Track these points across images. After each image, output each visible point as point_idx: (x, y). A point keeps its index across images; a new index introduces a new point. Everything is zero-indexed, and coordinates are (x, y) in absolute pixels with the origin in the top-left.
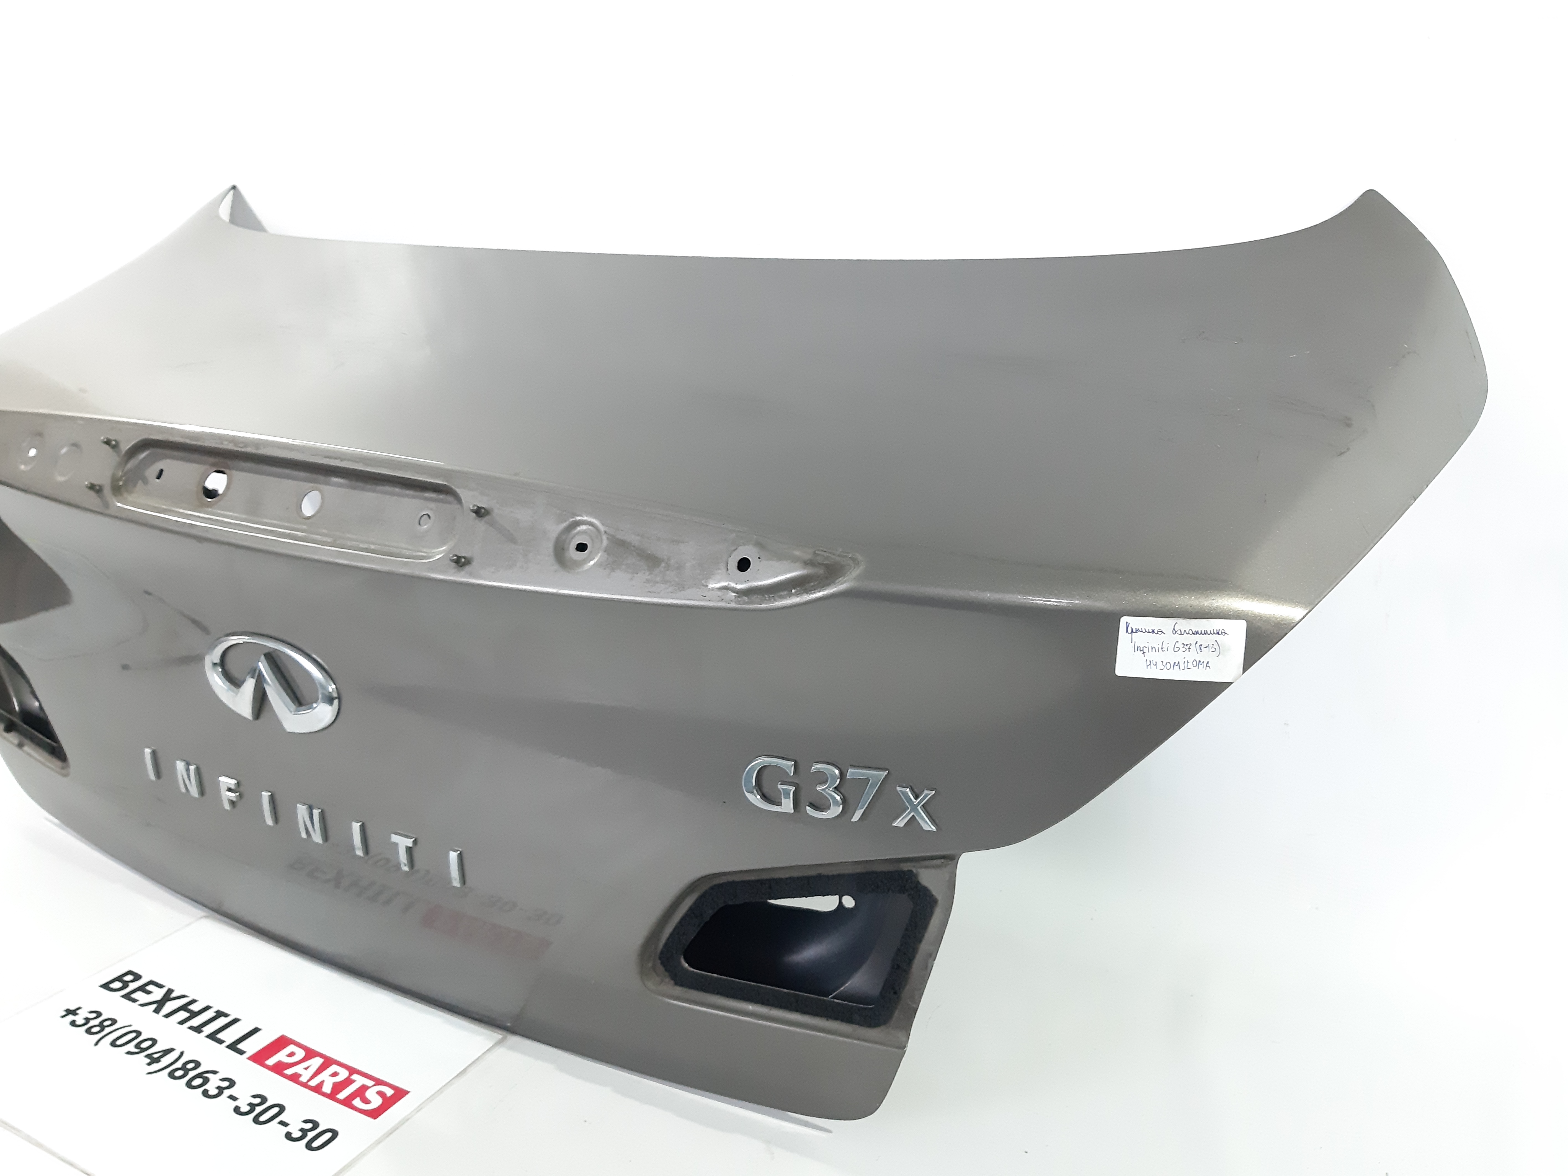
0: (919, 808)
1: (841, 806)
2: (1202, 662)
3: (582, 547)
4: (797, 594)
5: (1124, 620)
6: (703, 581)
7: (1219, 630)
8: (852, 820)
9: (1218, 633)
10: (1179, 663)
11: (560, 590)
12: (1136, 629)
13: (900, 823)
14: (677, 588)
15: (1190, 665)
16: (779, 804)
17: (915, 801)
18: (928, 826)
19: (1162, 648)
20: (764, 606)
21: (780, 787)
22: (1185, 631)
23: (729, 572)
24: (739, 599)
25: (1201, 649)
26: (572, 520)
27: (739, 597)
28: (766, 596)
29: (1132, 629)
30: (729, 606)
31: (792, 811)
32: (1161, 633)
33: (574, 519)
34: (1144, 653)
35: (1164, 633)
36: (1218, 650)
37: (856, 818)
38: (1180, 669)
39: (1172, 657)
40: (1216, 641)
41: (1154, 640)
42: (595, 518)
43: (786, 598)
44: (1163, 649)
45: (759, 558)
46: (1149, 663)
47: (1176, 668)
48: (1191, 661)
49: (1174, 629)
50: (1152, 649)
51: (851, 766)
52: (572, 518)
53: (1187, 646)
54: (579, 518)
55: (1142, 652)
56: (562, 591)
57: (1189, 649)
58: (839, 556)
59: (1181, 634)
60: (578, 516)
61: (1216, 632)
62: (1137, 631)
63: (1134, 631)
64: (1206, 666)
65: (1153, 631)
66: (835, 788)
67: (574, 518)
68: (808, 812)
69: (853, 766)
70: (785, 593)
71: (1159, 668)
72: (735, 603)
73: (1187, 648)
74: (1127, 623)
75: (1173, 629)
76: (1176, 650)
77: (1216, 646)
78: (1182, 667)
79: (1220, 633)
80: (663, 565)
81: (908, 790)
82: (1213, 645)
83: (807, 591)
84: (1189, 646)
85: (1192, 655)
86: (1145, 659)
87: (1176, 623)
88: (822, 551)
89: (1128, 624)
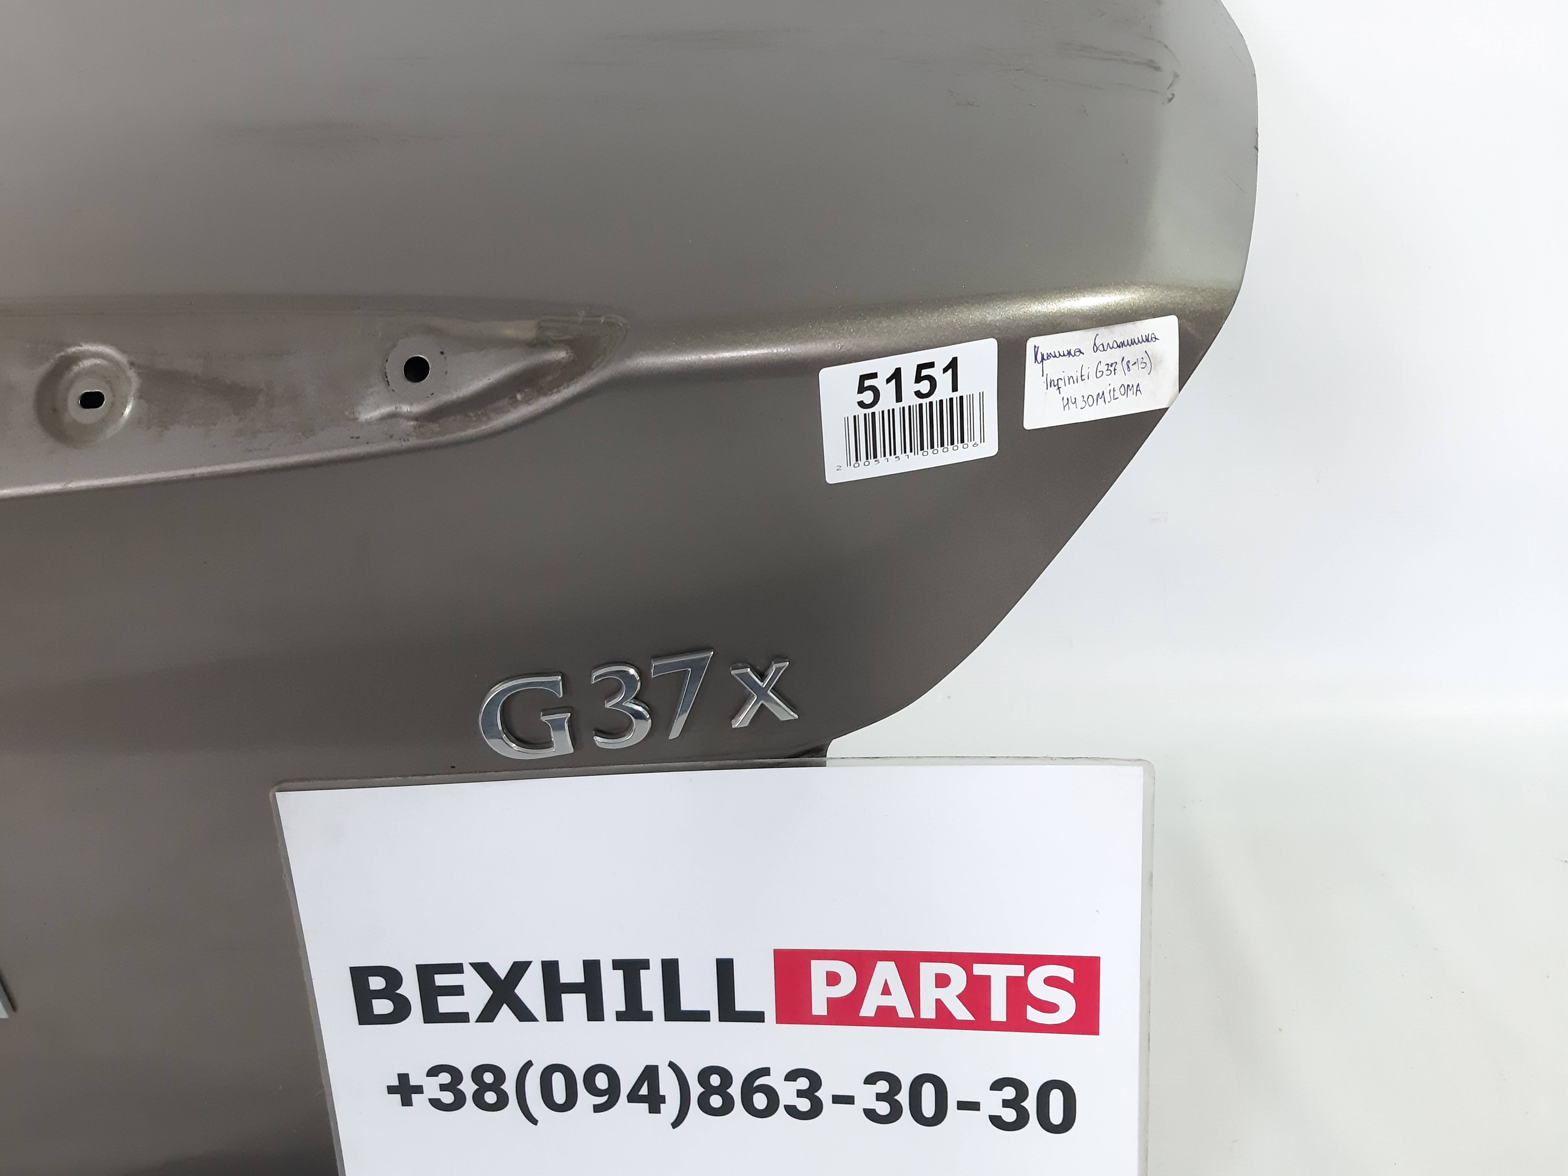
0: (769, 692)
1: (650, 721)
2: (1131, 386)
3: (91, 400)
4: (527, 401)
5: (1031, 343)
6: (347, 413)
7: (1149, 335)
8: (671, 737)
9: (1147, 340)
10: (1103, 394)
11: (69, 483)
12: (1047, 354)
13: (742, 720)
14: (300, 434)
15: (1117, 394)
16: (548, 744)
17: (762, 683)
18: (784, 713)
19: (1081, 376)
20: (471, 432)
21: (544, 719)
22: (1108, 344)
23: (392, 386)
24: (423, 430)
25: (1128, 367)
26: (58, 355)
27: (420, 427)
28: (472, 415)
29: (1043, 356)
30: (405, 445)
31: (572, 751)
32: (1079, 353)
33: (63, 354)
34: (1059, 388)
35: (1083, 354)
36: (1149, 365)
37: (675, 732)
38: (1105, 401)
39: (1093, 387)
40: (1146, 352)
41: (1069, 367)
42: (105, 342)
43: (508, 411)
44: (1083, 378)
45: (442, 353)
46: (1065, 401)
47: (1101, 401)
48: (1117, 389)
49: (1095, 344)
50: (1069, 380)
51: (653, 658)
52: (58, 352)
53: (1111, 367)
54: (73, 349)
55: (1057, 387)
56: (73, 485)
57: (1115, 370)
58: (583, 323)
59: (1104, 350)
60: (69, 346)
61: (1145, 340)
62: (1049, 356)
63: (1045, 357)
64: (1137, 391)
65: (1069, 353)
66: (635, 698)
67: (62, 350)
68: (598, 744)
69: (656, 657)
70: (505, 401)
71: (1079, 407)
72: (417, 437)
73: (1112, 369)
74: (1035, 347)
75: (1093, 345)
76: (1099, 374)
77: (1146, 360)
78: (1108, 399)
79: (1150, 339)
80: (261, 398)
81: (749, 670)
82: (1142, 358)
83: (544, 392)
84: (1114, 365)
85: (1119, 379)
86: (1061, 396)
87: (1097, 334)
88: (552, 320)
89: (1036, 349)
